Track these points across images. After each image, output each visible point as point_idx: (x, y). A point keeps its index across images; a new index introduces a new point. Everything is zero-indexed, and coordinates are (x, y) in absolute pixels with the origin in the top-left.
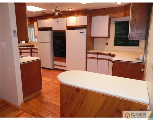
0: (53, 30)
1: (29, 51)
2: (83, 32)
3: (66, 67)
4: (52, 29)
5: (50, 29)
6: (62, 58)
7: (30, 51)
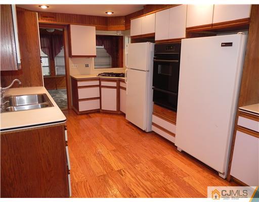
0: (156, 39)
1: (114, 84)
2: (230, 44)
3: (174, 135)
4: (154, 38)
5: (150, 38)
6: (170, 111)
7: (115, 86)
